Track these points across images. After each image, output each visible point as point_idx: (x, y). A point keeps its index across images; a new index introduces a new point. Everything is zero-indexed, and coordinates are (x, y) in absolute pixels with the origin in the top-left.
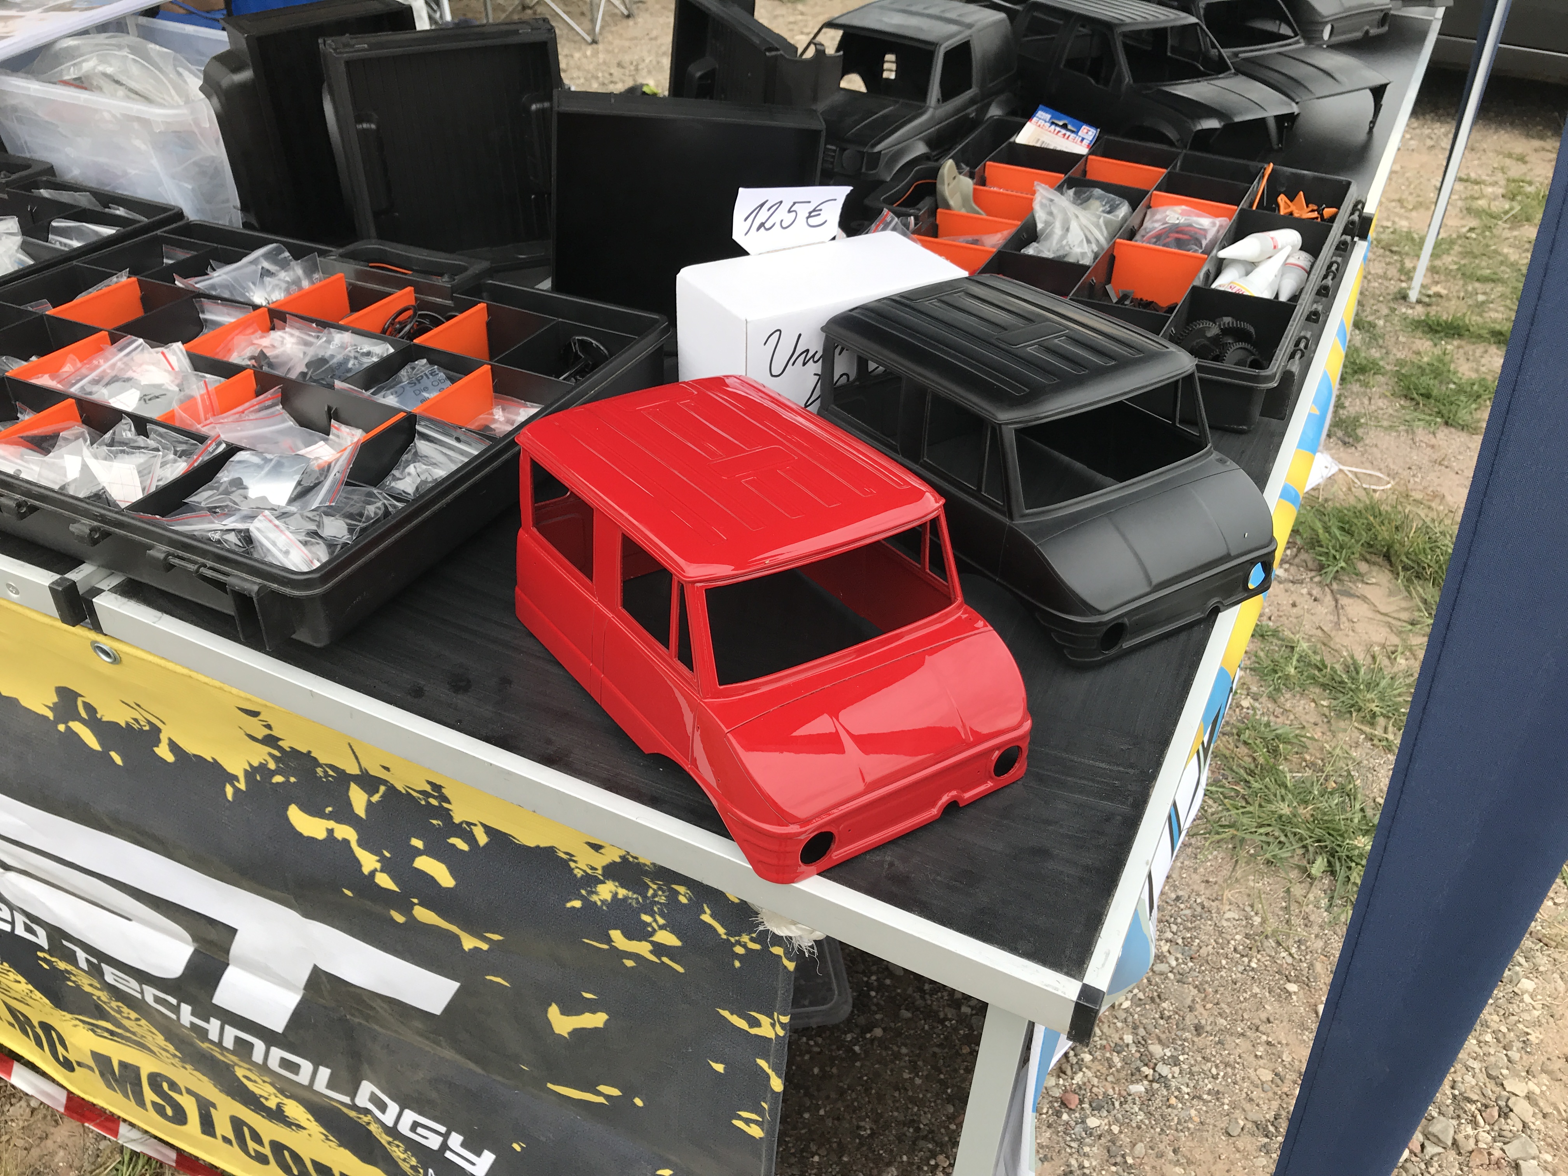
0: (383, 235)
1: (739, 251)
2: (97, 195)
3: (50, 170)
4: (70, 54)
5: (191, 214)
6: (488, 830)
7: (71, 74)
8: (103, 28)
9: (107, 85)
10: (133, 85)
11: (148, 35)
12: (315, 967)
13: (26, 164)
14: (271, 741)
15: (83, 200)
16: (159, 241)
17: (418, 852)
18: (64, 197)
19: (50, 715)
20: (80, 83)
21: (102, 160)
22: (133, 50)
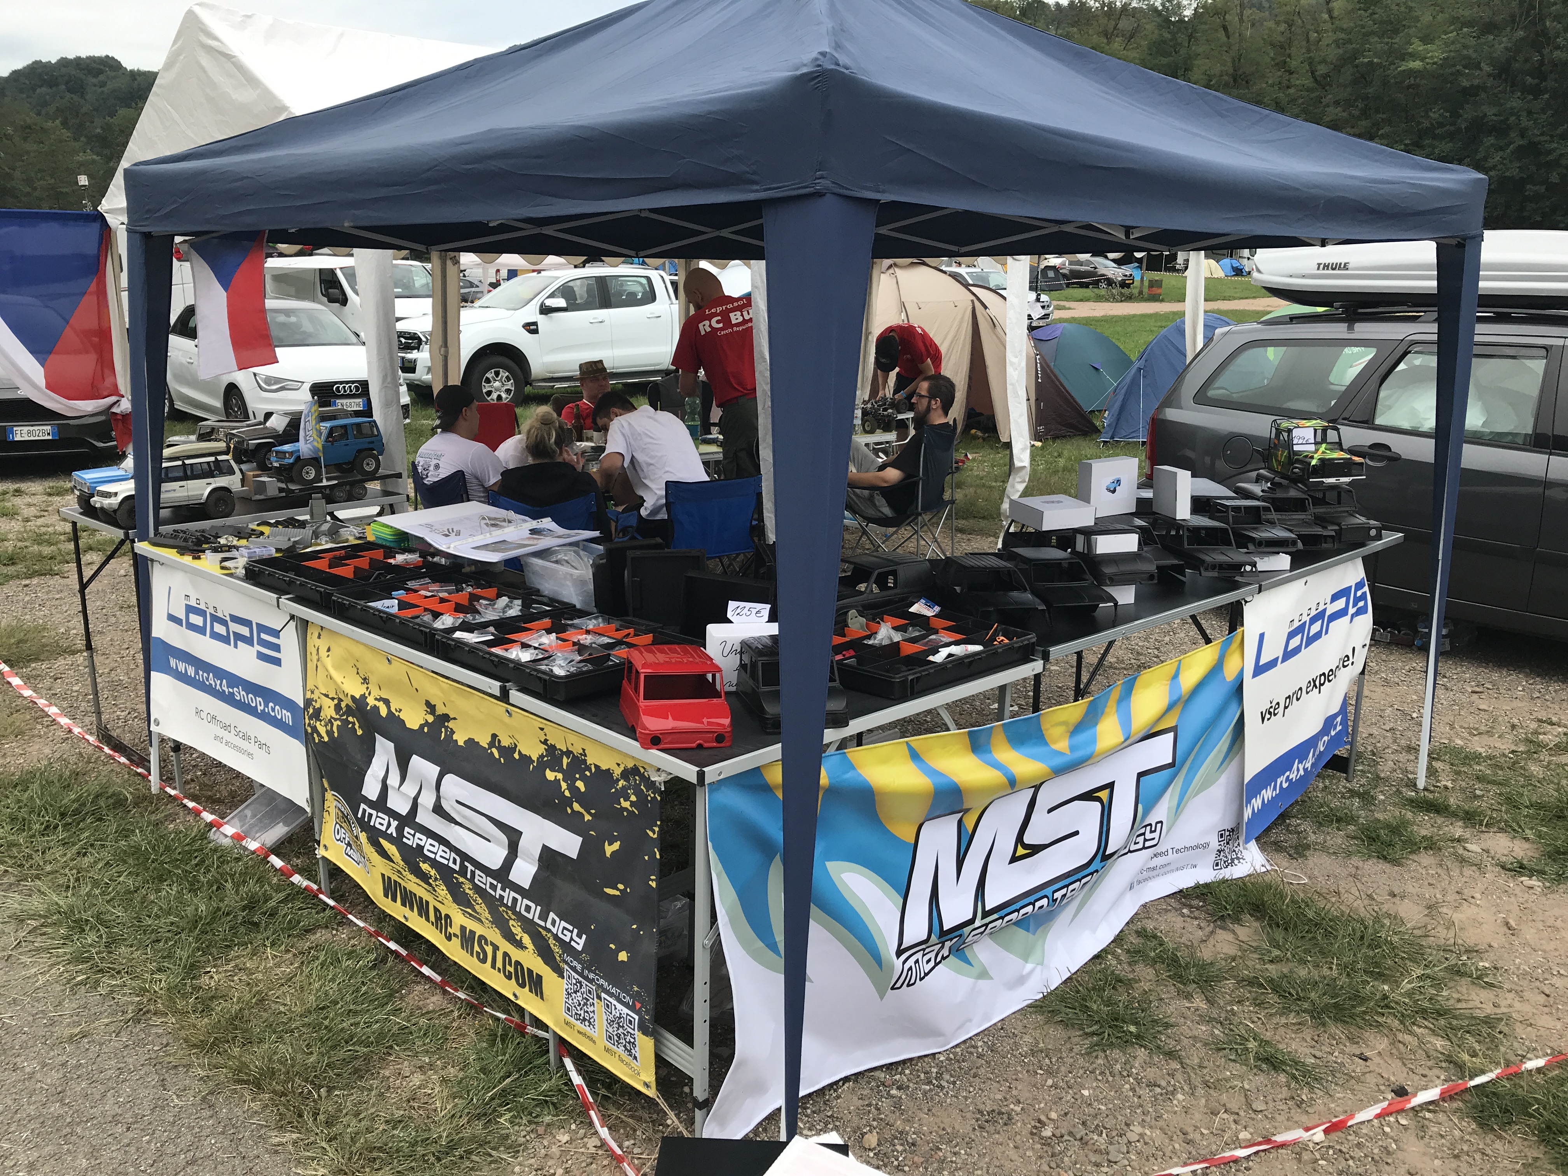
0: (634, 616)
1: (730, 622)
2: (550, 599)
3: (539, 590)
4: (555, 552)
5: (578, 606)
6: (596, 766)
7: (554, 559)
8: (570, 544)
9: (564, 563)
10: (574, 564)
11: (585, 549)
12: (544, 845)
13: (531, 588)
14: (545, 742)
15: (545, 600)
16: (564, 613)
17: (577, 779)
18: (540, 599)
19: (487, 746)
20: (557, 562)
21: (556, 588)
22: (575, 552)
